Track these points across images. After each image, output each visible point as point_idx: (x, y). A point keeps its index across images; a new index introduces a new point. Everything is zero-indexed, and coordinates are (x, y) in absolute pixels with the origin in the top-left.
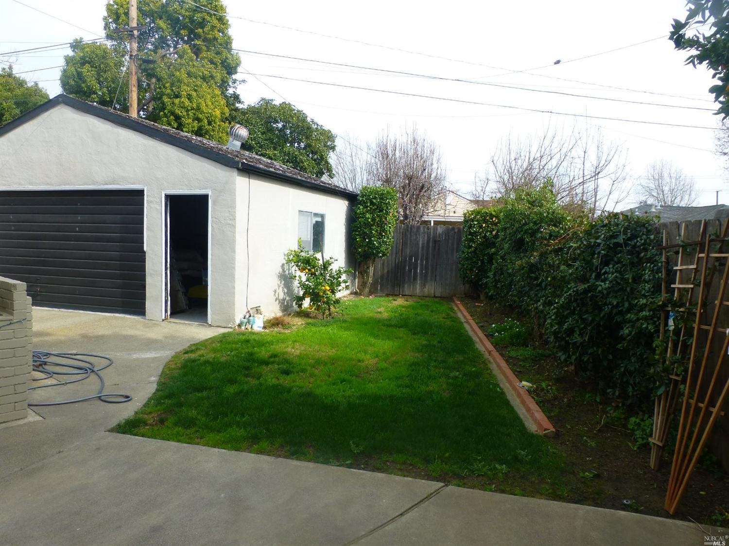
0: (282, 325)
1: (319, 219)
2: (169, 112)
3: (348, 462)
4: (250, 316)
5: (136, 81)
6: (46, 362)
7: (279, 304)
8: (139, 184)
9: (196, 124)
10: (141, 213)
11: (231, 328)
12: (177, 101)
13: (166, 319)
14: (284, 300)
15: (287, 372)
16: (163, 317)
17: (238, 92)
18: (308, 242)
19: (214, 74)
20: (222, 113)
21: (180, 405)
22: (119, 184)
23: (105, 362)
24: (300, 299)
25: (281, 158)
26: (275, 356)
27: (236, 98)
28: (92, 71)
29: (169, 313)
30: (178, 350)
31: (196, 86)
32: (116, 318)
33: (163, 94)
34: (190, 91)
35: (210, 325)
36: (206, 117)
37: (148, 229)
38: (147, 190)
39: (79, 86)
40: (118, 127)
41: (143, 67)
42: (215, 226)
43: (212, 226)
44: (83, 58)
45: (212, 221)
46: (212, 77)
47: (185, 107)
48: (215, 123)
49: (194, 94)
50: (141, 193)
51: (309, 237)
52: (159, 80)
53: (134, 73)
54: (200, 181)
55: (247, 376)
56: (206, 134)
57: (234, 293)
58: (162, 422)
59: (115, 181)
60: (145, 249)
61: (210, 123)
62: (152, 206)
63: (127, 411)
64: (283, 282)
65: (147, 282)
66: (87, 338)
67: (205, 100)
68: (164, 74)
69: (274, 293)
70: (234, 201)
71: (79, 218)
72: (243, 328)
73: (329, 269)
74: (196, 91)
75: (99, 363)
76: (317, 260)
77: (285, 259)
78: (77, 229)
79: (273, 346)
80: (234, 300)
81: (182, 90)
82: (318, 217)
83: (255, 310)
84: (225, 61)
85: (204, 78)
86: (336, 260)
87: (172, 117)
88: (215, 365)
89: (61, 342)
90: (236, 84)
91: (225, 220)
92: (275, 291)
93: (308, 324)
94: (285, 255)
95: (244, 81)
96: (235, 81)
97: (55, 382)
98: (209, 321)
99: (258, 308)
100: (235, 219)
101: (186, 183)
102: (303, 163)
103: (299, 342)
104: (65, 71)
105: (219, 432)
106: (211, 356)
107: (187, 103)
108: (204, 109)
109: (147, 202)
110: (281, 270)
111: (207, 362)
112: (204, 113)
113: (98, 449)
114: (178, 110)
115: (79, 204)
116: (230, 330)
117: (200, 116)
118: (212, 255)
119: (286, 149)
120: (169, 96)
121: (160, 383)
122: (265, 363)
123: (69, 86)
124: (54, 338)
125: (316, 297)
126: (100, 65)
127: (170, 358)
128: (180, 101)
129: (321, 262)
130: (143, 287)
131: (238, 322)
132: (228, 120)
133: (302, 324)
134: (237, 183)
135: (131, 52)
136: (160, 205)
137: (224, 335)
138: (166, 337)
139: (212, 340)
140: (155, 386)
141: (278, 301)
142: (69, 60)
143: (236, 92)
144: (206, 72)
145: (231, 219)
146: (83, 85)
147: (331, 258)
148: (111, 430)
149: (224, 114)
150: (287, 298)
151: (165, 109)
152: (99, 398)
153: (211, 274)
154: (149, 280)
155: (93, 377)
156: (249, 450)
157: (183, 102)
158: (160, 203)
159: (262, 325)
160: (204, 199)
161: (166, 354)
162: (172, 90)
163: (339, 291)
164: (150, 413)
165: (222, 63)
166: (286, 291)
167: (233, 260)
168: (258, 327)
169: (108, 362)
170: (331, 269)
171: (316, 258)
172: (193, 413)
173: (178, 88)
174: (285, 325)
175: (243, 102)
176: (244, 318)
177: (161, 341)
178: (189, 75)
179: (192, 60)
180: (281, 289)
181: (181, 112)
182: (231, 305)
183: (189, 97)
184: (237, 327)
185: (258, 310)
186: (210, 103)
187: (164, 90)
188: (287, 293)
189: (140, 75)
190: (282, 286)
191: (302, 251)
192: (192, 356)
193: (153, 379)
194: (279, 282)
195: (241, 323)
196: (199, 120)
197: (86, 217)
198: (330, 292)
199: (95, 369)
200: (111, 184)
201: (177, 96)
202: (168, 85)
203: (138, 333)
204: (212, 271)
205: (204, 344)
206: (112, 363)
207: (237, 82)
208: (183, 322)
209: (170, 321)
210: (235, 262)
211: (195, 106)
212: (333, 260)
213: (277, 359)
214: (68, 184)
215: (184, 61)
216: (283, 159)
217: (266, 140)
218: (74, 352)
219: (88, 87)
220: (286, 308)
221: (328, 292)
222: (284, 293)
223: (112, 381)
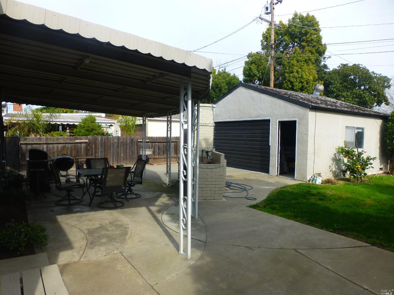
0: (331, 183)
1: (360, 131)
2: (287, 80)
3: (331, 230)
4: (315, 177)
5: (273, 68)
6: (230, 185)
7: (332, 173)
8: (268, 117)
9: (300, 84)
10: (269, 129)
11: (305, 181)
12: (291, 75)
13: (277, 175)
14: (335, 171)
15: (321, 200)
16: (276, 175)
17: (326, 64)
18: (353, 143)
19: (311, 58)
20: (314, 77)
21: (273, 203)
23: (250, 188)
24: (345, 172)
25: (351, 96)
26: (319, 193)
27: (325, 66)
28: (255, 66)
29: (279, 173)
30: (279, 187)
31: (301, 66)
32: (258, 173)
33: (285, 72)
34: (298, 69)
35: (296, 180)
36: (305, 81)
37: (271, 136)
38: (271, 119)
39: (250, 74)
40: (261, 94)
41: (276, 61)
42: (299, 134)
43: (298, 135)
44: (252, 61)
45: (298, 132)
46: (310, 60)
47: (295, 77)
48: (310, 83)
49: (300, 70)
50: (268, 121)
51: (353, 140)
52: (284, 66)
53: (272, 65)
54: (293, 114)
55: (303, 198)
56: (305, 89)
57: (307, 165)
58: (265, 207)
60: (270, 145)
61: (307, 84)
62: (273, 126)
63: (254, 203)
64: (335, 163)
65: (270, 159)
66: (246, 179)
67: (305, 72)
68: (286, 63)
69: (329, 167)
70: (307, 123)
71: (246, 132)
72: (311, 182)
73: (362, 157)
74: (301, 68)
75: (248, 188)
76: (354, 152)
77: (336, 151)
78: (245, 136)
79: (321, 190)
80: (307, 169)
81: (294, 69)
82: (361, 129)
83: (318, 175)
84: (318, 50)
85: (306, 61)
86: (366, 152)
87: (289, 83)
88: (291, 193)
89: (236, 180)
90: (325, 60)
91: (303, 132)
92: (330, 167)
93: (346, 184)
94: (336, 149)
95: (330, 57)
96: (324, 58)
97: (232, 191)
98: (295, 178)
99: (320, 174)
100: (308, 131)
101: (287, 116)
102: (365, 98)
103: (334, 190)
104: (244, 68)
105: (283, 212)
106: (290, 190)
107: (296, 75)
108: (305, 77)
110: (334, 157)
111: (288, 192)
112: (304, 79)
113: (242, 210)
114: (292, 79)
115: (246, 126)
116: (304, 182)
117: (303, 80)
118: (297, 148)
119: (355, 91)
120: (288, 73)
121: (268, 197)
122: (314, 195)
123: (246, 74)
124: (234, 178)
125: (353, 171)
126: (258, 63)
127: (274, 189)
128: (293, 74)
129: (356, 153)
130: (269, 161)
131: (308, 179)
132: (320, 79)
133: (343, 184)
134: (309, 115)
135: (271, 55)
137: (300, 184)
138: (276, 182)
139: (294, 185)
140: (266, 197)
141: (331, 172)
142: (246, 63)
143: (325, 63)
144: (306, 58)
145: (306, 131)
146: (251, 73)
147: (362, 151)
148: (248, 207)
149: (315, 77)
150: (338, 171)
151: (286, 79)
152: (246, 198)
153: (297, 156)
154: (271, 158)
155: (245, 192)
156: (292, 220)
157: (294, 75)
158: (276, 125)
159: (321, 182)
160: (295, 122)
161: (273, 188)
162: (289, 70)
163: (367, 169)
164: (262, 204)
165: (316, 51)
166: (337, 167)
167: (306, 150)
168: (319, 183)
169: (252, 188)
170: (363, 157)
171: (354, 151)
172: (276, 206)
173: (292, 68)
174: (333, 183)
175: (329, 68)
176: (311, 177)
177: (273, 183)
178: (298, 61)
179: (300, 54)
180: (334, 166)
181: (293, 80)
182: (305, 171)
183: (297, 72)
184: (308, 181)
185: (319, 175)
186: (308, 74)
187: (286, 70)
188: (337, 168)
189: (275, 65)
190: (334, 164)
191: (345, 147)
192: (283, 189)
193: (266, 195)
194: (333, 162)
195: (310, 180)
196: (302, 82)
197: (248, 131)
198: (361, 169)
199: (246, 189)
201: (292, 72)
202: (287, 68)
203: (265, 180)
204: (297, 155)
205: (290, 186)
206: (253, 188)
207: (326, 58)
208: (284, 177)
209: (279, 177)
210: (307, 151)
211: (300, 76)
212: (364, 152)
213: (320, 195)
215: (296, 55)
216: (352, 97)
217: (343, 87)
218: (240, 183)
219: (253, 73)
220: (336, 175)
221: (359, 169)
222: (336, 168)
223: (251, 193)
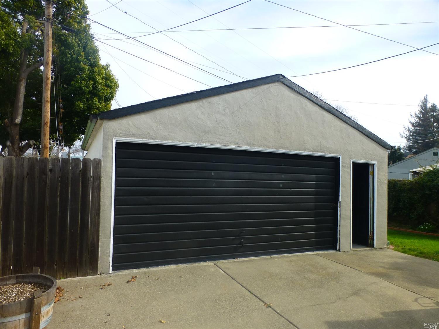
8: (337, 153)
11: (385, 248)
16: (351, 249)
22: (324, 153)
35: (376, 248)
37: (342, 185)
38: (342, 158)
43: (377, 184)
50: (337, 160)
54: (371, 155)
59: (321, 149)
60: (340, 200)
62: (345, 169)
71: (283, 176)
78: (281, 185)
91: (383, 180)
98: (375, 246)
109: (342, 167)
115: (283, 165)
118: (377, 202)
136: (350, 169)
153: (377, 214)
158: (350, 168)
182: (386, 233)
197: (289, 176)
200: (317, 152)
214: (284, 148)
